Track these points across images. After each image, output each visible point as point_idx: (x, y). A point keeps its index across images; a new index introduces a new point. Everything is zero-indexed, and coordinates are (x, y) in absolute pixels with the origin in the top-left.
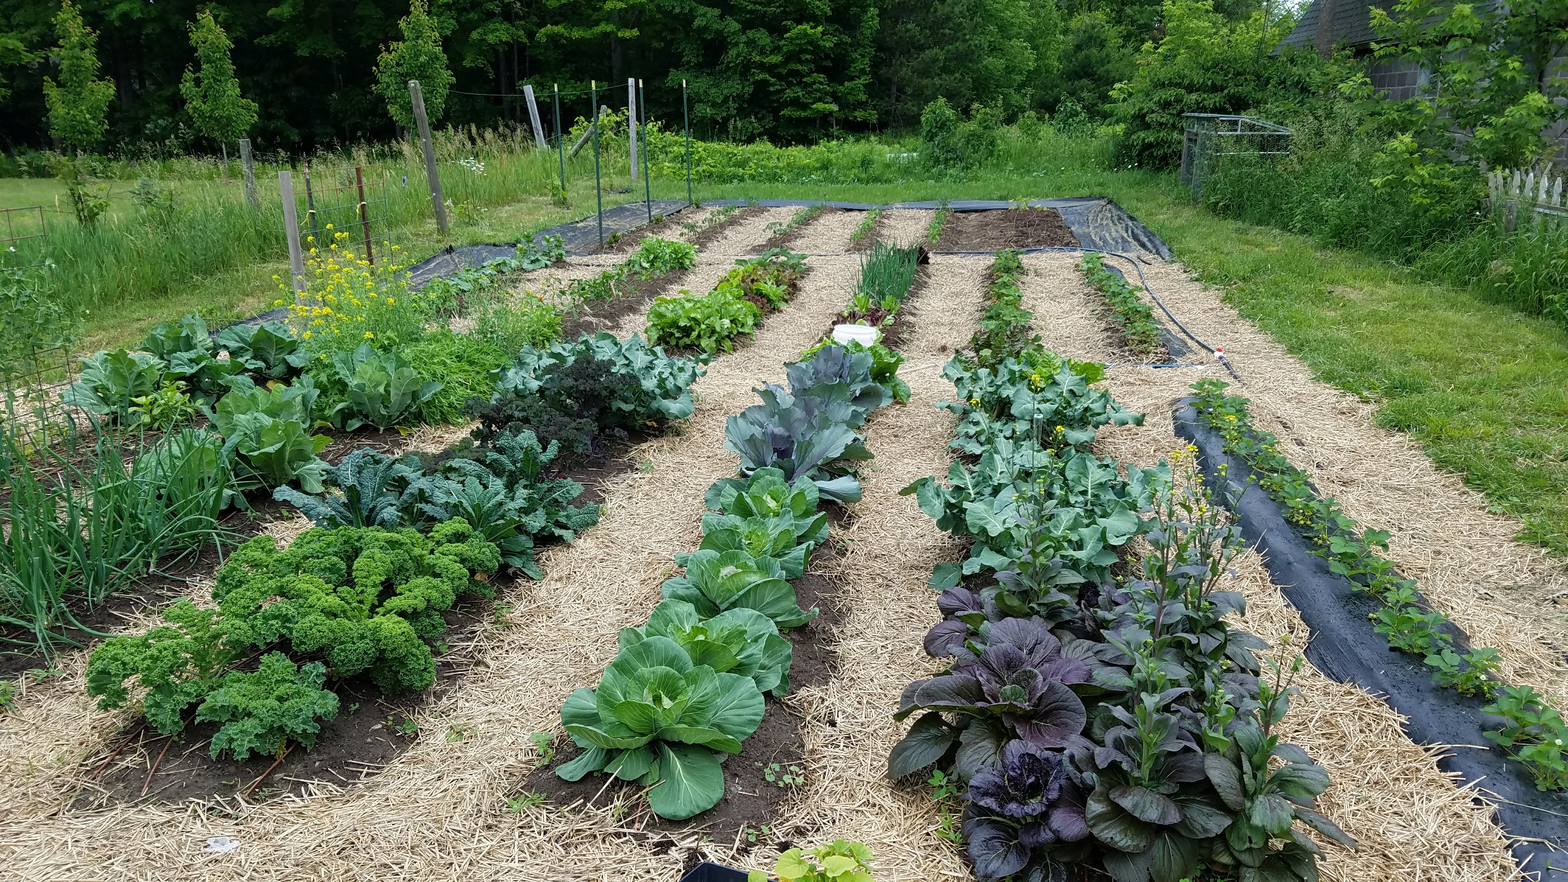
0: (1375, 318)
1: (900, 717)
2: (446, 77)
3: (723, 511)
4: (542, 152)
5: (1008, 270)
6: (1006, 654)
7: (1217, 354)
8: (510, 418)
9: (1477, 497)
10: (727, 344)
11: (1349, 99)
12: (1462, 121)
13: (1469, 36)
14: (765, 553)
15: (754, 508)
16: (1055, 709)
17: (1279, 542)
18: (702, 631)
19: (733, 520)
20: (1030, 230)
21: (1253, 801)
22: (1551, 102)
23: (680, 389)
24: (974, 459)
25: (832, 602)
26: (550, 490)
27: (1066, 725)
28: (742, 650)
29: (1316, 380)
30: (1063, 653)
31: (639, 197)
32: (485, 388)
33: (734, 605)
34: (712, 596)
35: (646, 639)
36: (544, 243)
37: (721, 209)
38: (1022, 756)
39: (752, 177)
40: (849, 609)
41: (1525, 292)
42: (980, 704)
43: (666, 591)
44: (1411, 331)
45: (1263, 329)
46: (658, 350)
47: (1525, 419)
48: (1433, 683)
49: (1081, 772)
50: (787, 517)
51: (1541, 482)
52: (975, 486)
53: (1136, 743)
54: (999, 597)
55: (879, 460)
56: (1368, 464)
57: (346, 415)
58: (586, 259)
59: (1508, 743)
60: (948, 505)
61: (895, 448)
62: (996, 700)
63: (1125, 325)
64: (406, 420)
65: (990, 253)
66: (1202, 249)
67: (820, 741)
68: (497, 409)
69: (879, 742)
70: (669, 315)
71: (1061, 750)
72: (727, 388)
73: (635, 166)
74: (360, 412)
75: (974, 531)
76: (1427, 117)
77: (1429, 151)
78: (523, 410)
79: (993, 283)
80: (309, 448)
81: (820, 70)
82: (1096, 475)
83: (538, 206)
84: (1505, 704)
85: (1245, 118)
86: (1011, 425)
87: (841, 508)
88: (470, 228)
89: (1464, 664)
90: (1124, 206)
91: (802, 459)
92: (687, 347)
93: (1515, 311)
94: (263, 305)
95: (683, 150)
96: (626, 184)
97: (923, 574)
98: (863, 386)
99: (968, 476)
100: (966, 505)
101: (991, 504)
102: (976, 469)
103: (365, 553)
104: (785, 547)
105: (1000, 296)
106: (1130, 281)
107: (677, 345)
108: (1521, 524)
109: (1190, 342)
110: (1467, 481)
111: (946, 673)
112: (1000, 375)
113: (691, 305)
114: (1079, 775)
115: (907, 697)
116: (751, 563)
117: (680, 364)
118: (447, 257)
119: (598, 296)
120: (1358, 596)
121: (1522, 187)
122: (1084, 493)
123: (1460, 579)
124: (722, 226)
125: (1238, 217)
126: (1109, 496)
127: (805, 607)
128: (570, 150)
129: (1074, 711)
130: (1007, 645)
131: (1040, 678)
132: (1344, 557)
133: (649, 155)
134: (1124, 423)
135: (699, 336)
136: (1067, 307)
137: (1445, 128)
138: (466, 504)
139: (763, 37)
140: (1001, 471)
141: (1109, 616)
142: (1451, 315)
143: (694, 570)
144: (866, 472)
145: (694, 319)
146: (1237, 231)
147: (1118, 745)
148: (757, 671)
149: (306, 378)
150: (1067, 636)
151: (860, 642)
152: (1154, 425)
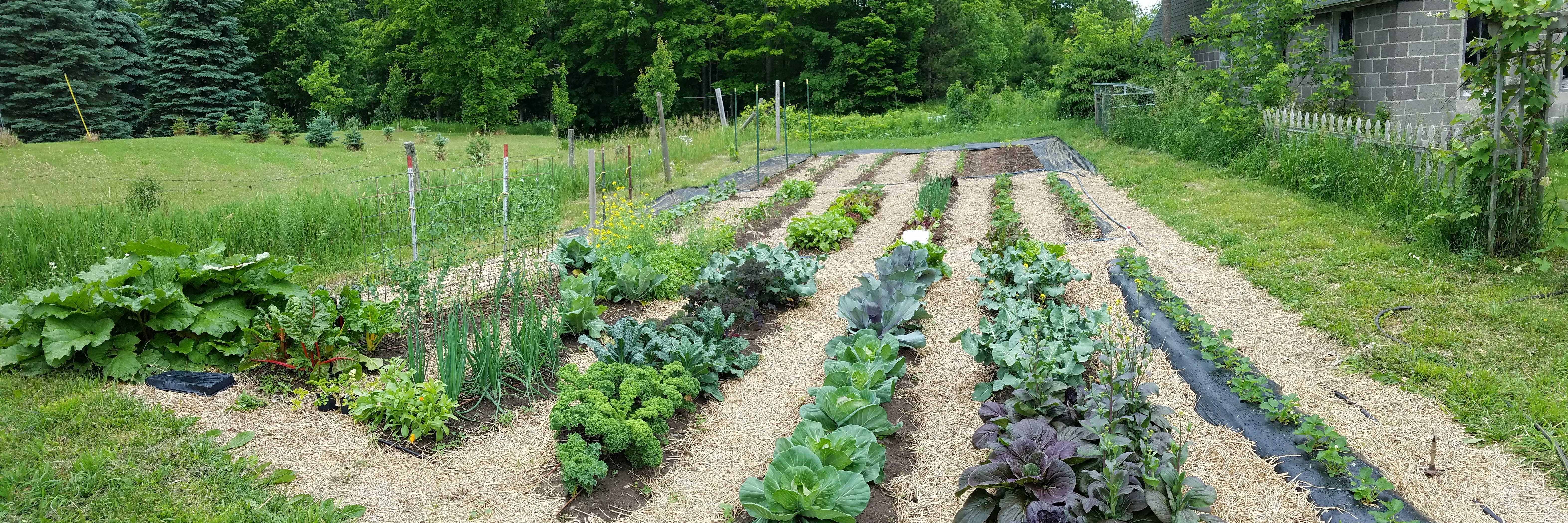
0: (1212, 200)
1: (959, 494)
2: (675, 87)
3: (836, 358)
4: (725, 128)
5: (1004, 187)
6: (1024, 444)
7: (1128, 230)
8: (706, 298)
9: (1276, 302)
10: (836, 245)
11: (1184, 71)
12: (1245, 81)
13: (1242, 32)
14: (866, 386)
15: (858, 358)
16: (1057, 477)
17: (1175, 344)
18: (827, 441)
19: (844, 364)
20: (1015, 160)
21: (1176, 516)
22: (1291, 67)
23: (808, 278)
24: (994, 313)
25: (911, 416)
26: (729, 344)
27: (1064, 486)
28: (853, 453)
29: (1183, 240)
30: (1059, 438)
31: (781, 153)
32: (690, 278)
33: (847, 423)
34: (833, 417)
35: (793, 447)
36: (725, 185)
37: (830, 158)
38: (1039, 512)
39: (849, 136)
40: (922, 420)
41: (1289, 178)
42: (1010, 481)
43: (803, 413)
44: (1231, 206)
45: (1152, 212)
46: (794, 252)
47: (1296, 253)
48: (1266, 420)
49: (1076, 516)
50: (879, 362)
51: (1309, 289)
52: (996, 332)
53: (1106, 491)
54: (1017, 407)
55: (936, 318)
56: (1217, 289)
57: (614, 293)
58: (750, 194)
59: (1310, 450)
60: (981, 346)
61: (944, 309)
62: (1020, 476)
63: (1075, 216)
64: (646, 297)
65: (992, 177)
66: (1113, 165)
67: (908, 513)
68: (699, 293)
69: (946, 511)
70: (801, 229)
71: (1063, 504)
72: (836, 274)
73: (779, 133)
74: (622, 292)
75: (998, 363)
76: (1226, 80)
77: (1230, 100)
78: (714, 293)
79: (995, 196)
80: (595, 313)
81: (889, 66)
82: (1068, 318)
83: (722, 162)
84: (1305, 427)
85: (1129, 84)
86: (1015, 289)
87: (913, 352)
88: (683, 178)
89: (1280, 407)
90: (1066, 142)
91: (887, 322)
92: (811, 248)
93: (1285, 189)
94: (572, 225)
95: (806, 121)
96: (773, 145)
97: (968, 392)
98: (923, 269)
99: (991, 326)
100: (991, 346)
101: (1007, 345)
102: (996, 320)
103: (626, 380)
104: (878, 382)
105: (1001, 204)
106: (1075, 188)
107: (805, 248)
108: (1300, 316)
109: (1112, 223)
110: (1270, 293)
111: (988, 462)
112: (1005, 257)
113: (813, 221)
114: (1074, 519)
115: (963, 480)
116: (857, 395)
117: (807, 261)
118: (669, 196)
119: (757, 218)
120: (1219, 371)
121: (1281, 117)
122: (1062, 330)
123: (1273, 352)
124: (831, 169)
125: (1130, 145)
126: (1077, 330)
127: (894, 422)
128: (741, 125)
129: (1068, 476)
130: (1024, 438)
131: (1046, 457)
132: (1210, 349)
133: (787, 126)
134: (1080, 280)
135: (819, 241)
136: (1040, 207)
137: (1236, 86)
138: (681, 353)
139: (854, 47)
140: (1011, 322)
141: (1084, 409)
142: (1251, 195)
143: (822, 400)
144: (927, 326)
145: (816, 231)
146: (1131, 153)
147: (1096, 495)
148: (864, 468)
149: (595, 271)
150: (1060, 425)
151: (930, 442)
152: (1098, 278)
